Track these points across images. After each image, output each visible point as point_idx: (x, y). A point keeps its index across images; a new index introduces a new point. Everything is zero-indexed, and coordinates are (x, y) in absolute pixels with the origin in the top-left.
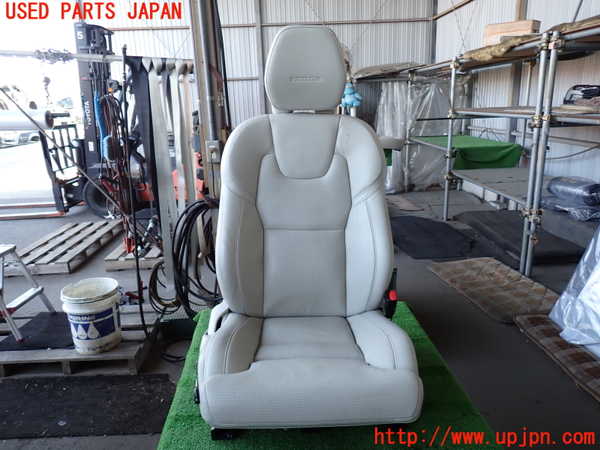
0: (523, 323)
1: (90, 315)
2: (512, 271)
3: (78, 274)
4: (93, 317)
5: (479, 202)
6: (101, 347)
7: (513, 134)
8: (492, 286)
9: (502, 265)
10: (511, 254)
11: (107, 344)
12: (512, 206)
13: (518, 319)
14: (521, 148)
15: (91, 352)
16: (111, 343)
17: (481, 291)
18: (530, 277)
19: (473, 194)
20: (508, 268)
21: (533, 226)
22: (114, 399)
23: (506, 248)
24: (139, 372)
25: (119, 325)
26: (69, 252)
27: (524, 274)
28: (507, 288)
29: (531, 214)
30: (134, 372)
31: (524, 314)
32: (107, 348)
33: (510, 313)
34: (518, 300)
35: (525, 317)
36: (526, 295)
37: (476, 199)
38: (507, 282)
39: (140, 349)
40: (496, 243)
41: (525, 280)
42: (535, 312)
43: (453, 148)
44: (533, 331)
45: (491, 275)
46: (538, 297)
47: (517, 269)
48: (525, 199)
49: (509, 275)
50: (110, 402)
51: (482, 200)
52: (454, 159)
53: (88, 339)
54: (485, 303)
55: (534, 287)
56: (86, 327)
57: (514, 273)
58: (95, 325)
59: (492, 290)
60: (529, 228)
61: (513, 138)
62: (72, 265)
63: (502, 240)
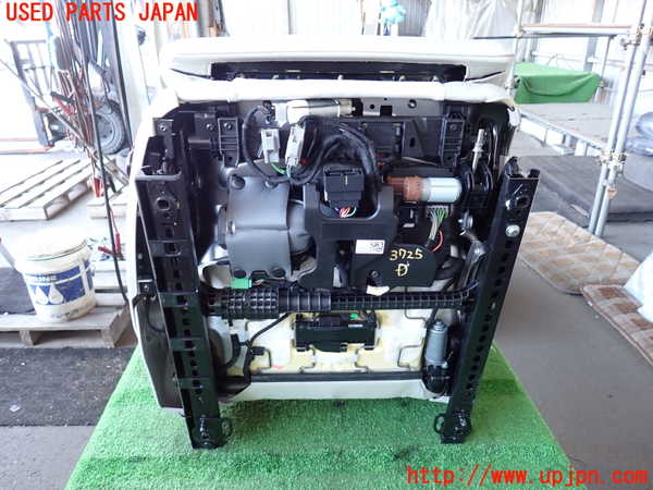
0: (592, 294)
1: (50, 275)
2: (580, 229)
3: (55, 221)
4: (54, 278)
5: (539, 145)
6: (67, 314)
7: (590, 60)
8: (555, 247)
9: (567, 222)
10: (578, 208)
11: (76, 311)
12: (580, 151)
13: (586, 289)
14: (599, 78)
15: (56, 319)
16: (82, 308)
17: (541, 253)
18: (602, 237)
19: (532, 136)
20: (575, 225)
21: (612, 175)
22: (83, 379)
23: (572, 200)
24: (116, 345)
25: (91, 286)
26: (47, 194)
27: (594, 233)
28: (572, 251)
29: (611, 159)
30: (110, 345)
31: (594, 283)
32: (76, 315)
33: (576, 282)
34: (586, 266)
35: (597, 287)
36: (597, 260)
37: (536, 142)
38: (573, 243)
39: (118, 316)
40: (560, 195)
41: (595, 240)
42: (608, 281)
43: (516, 76)
44: (605, 305)
45: (555, 233)
46: (611, 263)
47: (586, 227)
48: (606, 140)
49: (576, 234)
50: (77, 382)
51: (543, 143)
52: (515, 91)
53: (49, 303)
54: (545, 269)
55: (606, 251)
56: (46, 290)
57: (581, 232)
58: (57, 287)
59: (555, 252)
60: (607, 177)
61: (589, 65)
62: (51, 210)
63: (568, 192)
